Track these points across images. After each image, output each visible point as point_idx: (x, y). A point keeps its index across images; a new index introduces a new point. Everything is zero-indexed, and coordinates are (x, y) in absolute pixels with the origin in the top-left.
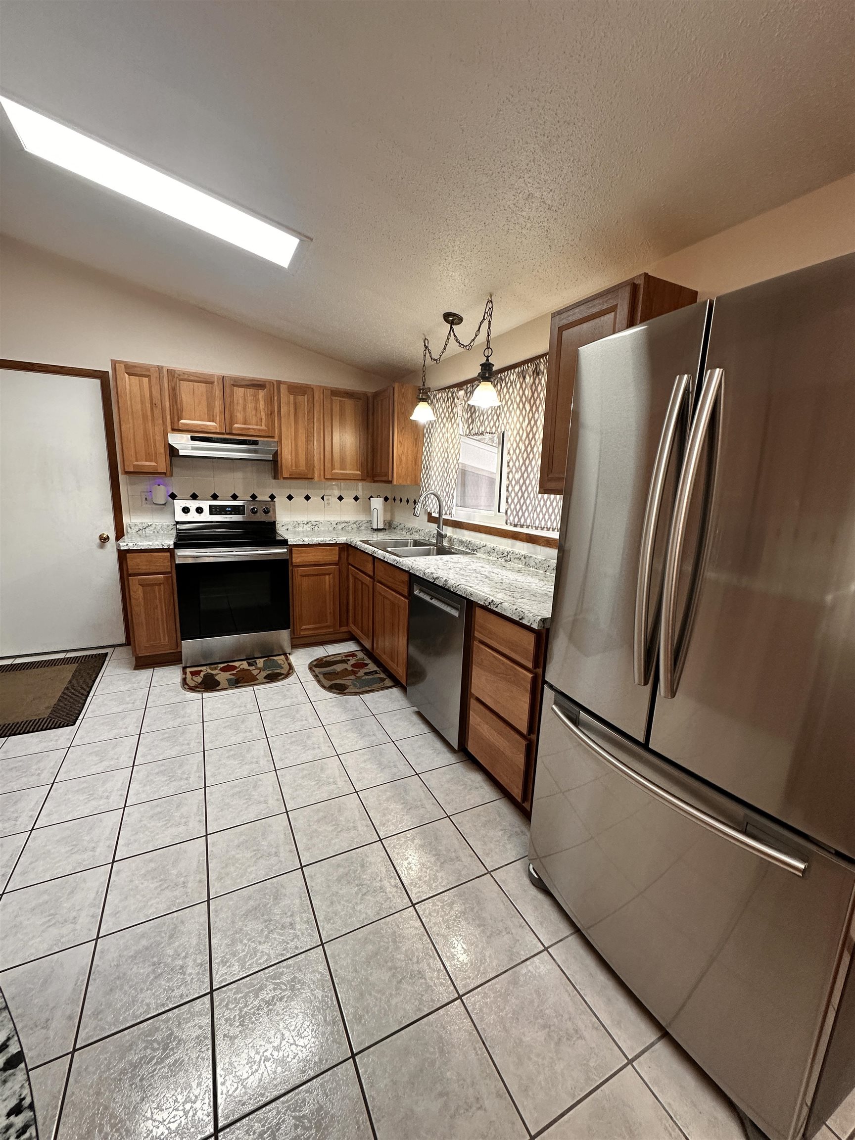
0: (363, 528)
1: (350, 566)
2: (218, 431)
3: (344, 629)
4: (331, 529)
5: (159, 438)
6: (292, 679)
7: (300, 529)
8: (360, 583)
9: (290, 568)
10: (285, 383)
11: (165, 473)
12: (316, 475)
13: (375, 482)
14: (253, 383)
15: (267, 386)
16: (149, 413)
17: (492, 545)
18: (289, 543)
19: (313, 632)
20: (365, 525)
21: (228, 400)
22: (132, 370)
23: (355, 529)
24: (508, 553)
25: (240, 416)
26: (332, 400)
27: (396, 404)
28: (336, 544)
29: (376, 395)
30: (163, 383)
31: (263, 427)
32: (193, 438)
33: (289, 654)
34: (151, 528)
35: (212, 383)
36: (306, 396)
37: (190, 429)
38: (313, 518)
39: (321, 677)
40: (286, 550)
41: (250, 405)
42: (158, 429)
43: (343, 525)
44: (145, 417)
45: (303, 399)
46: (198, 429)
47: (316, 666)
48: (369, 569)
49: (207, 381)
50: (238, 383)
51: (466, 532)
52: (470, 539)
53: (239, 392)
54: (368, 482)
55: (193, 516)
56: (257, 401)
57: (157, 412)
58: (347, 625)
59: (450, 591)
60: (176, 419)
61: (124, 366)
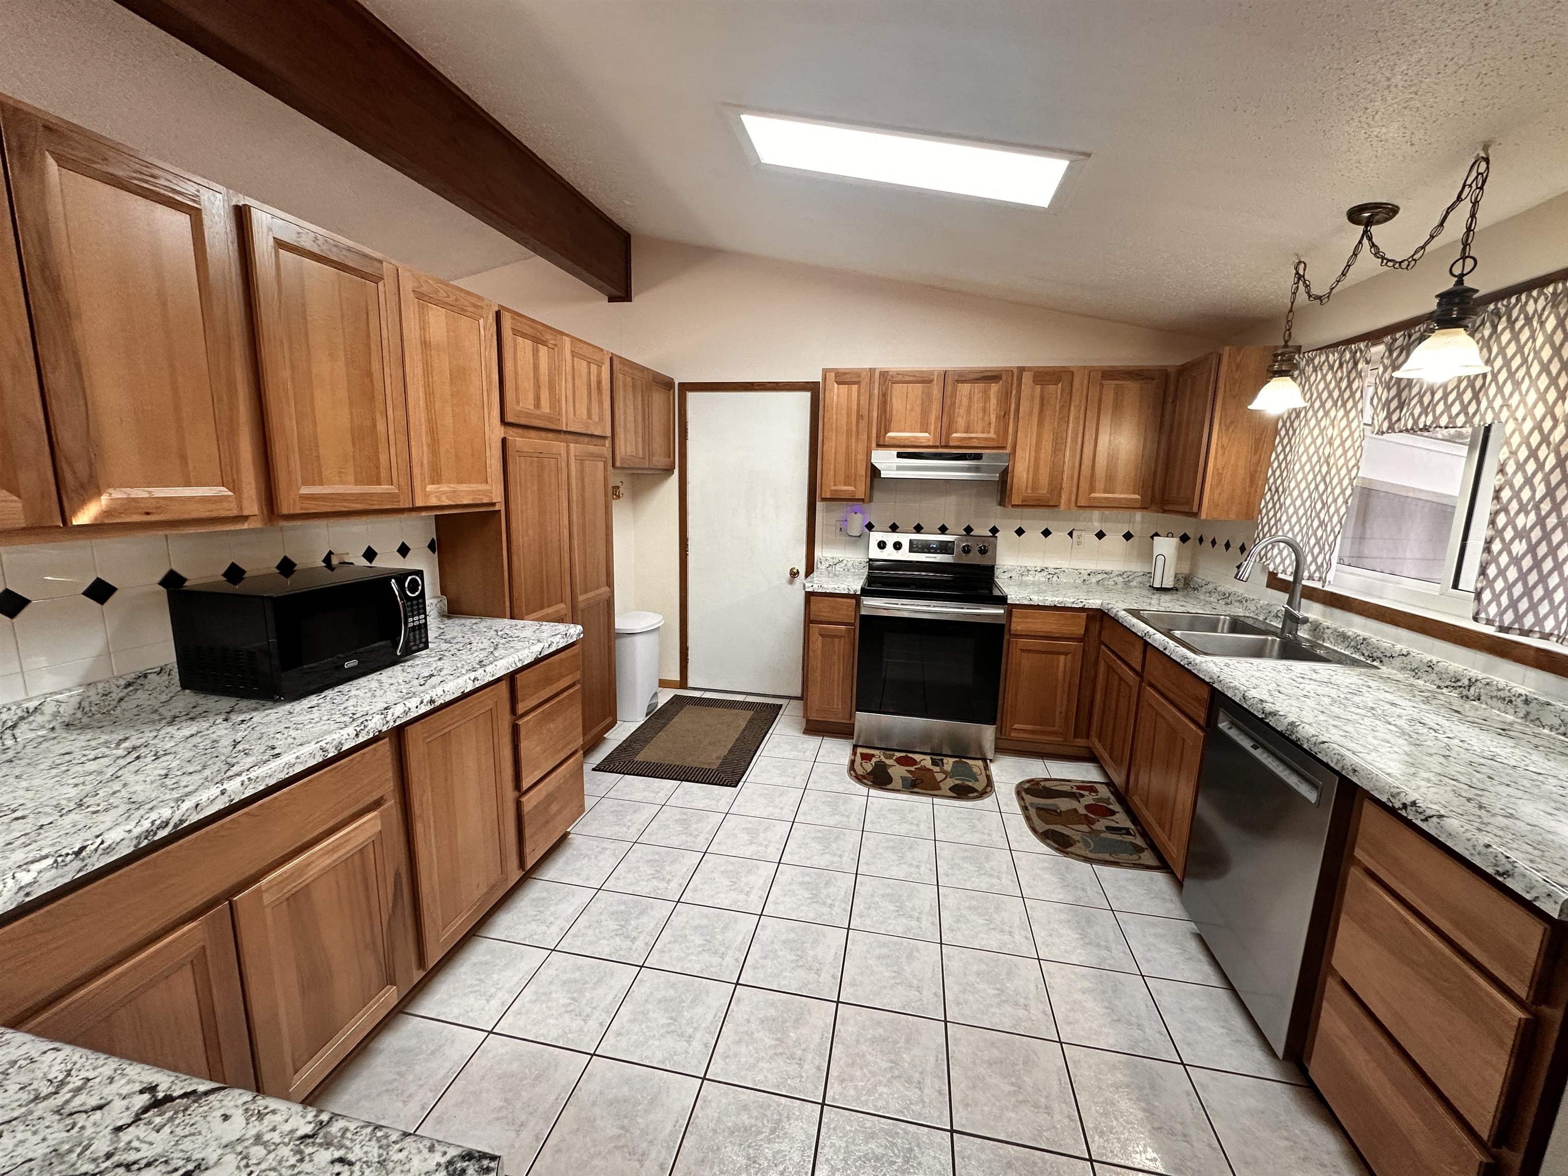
0: (1134, 583)
1: (1102, 646)
2: (931, 444)
3: (1081, 742)
4: (1079, 581)
5: (861, 457)
6: (987, 802)
7: (1030, 578)
8: (1116, 677)
9: (1006, 637)
10: (1030, 369)
11: (863, 500)
12: (1063, 501)
13: (1164, 511)
14: (986, 374)
15: (1004, 377)
16: (854, 428)
17: (1427, 657)
18: (1009, 602)
19: (1030, 736)
20: (1139, 579)
21: (948, 402)
22: (843, 378)
23: (1119, 586)
24: (1472, 683)
25: (961, 422)
26: (1102, 385)
27: (1221, 383)
28: (1083, 609)
29: (1182, 370)
30: (874, 389)
31: (992, 435)
32: (900, 455)
33: (991, 761)
34: (842, 565)
35: (931, 381)
36: (1060, 385)
37: (897, 443)
38: (1051, 564)
39: (1032, 812)
40: (1002, 611)
41: (977, 406)
42: (862, 447)
43: (1100, 577)
44: (849, 431)
45: (1055, 390)
46: (907, 443)
47: (1028, 791)
48: (1136, 659)
49: (924, 379)
50: (963, 377)
51: (1358, 620)
52: (1366, 634)
53: (964, 389)
54: (1151, 511)
55: (890, 554)
56: (986, 398)
57: (863, 424)
58: (1088, 737)
59: (1300, 747)
60: (883, 430)
61: (833, 374)
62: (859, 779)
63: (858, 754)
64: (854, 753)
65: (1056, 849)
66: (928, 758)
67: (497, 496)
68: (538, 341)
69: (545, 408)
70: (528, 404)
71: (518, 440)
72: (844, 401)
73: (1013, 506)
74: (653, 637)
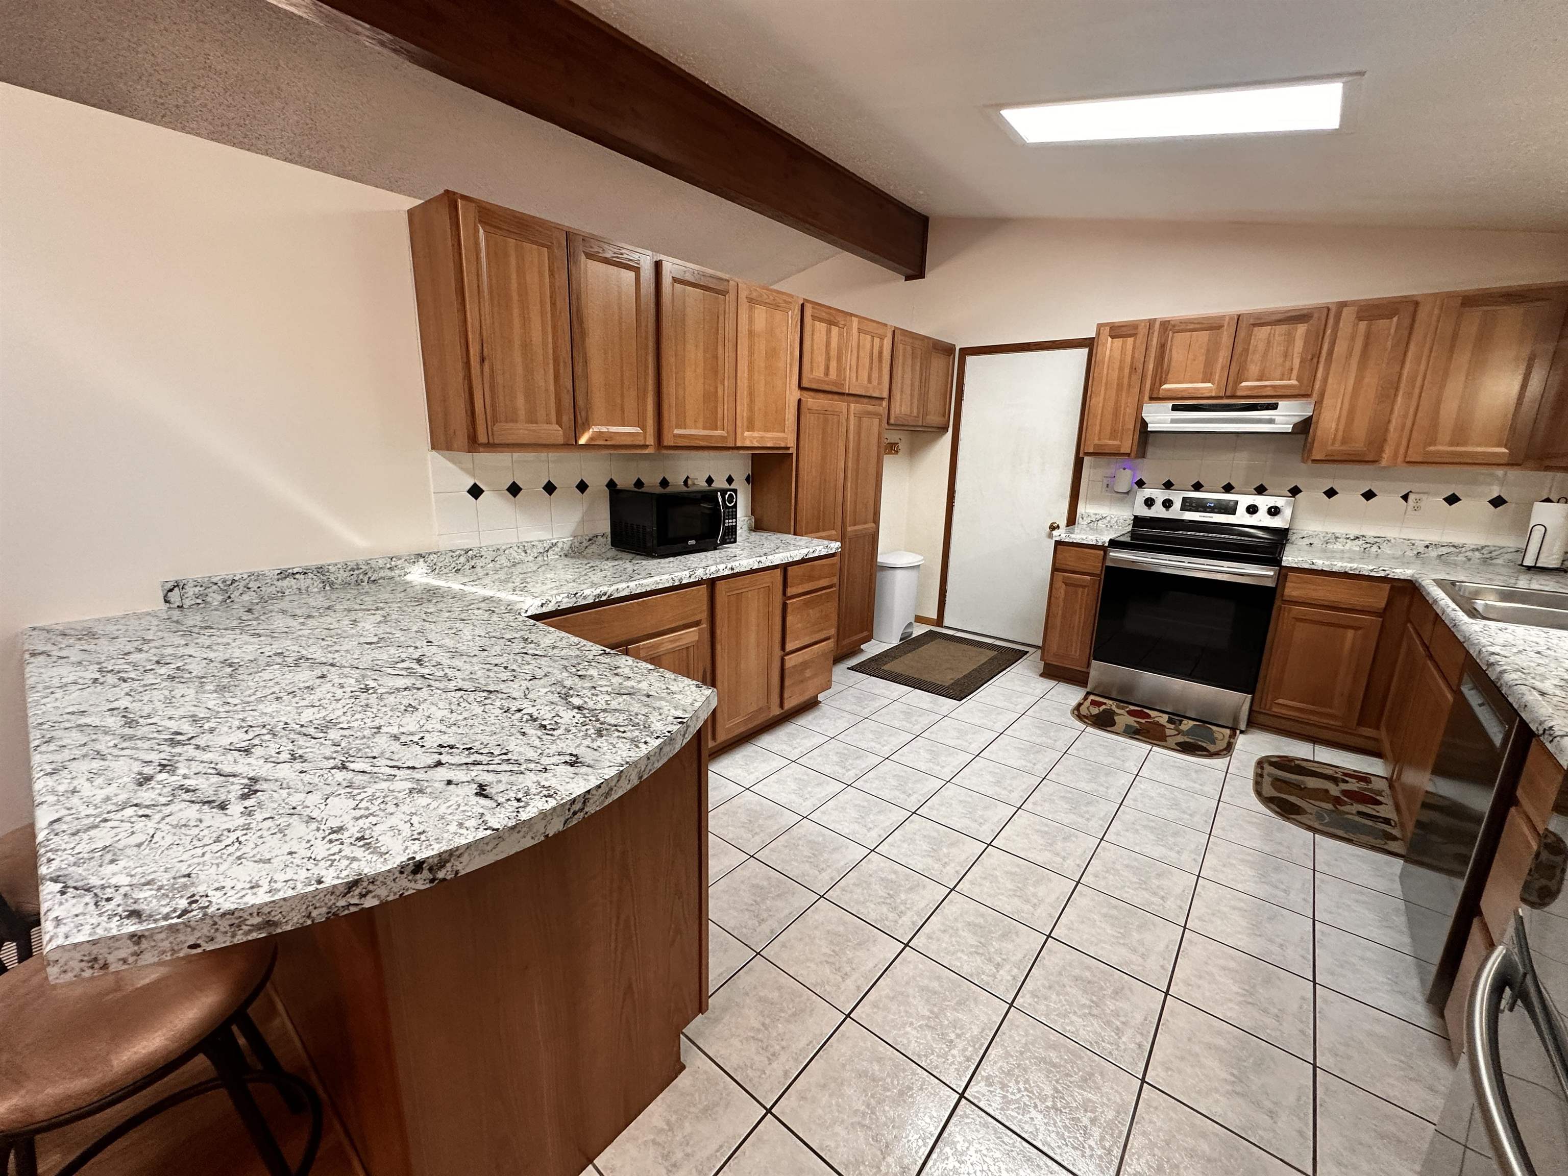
0: (1498, 560)
1: (1409, 625)
2: (1213, 395)
3: (1368, 732)
4: (1410, 554)
5: (1131, 411)
6: (1219, 763)
7: (1338, 546)
9: (1278, 603)
10: (1353, 303)
11: (1129, 455)
12: (1385, 456)
13: (1547, 468)
14: (1289, 314)
15: (1316, 315)
16: (1126, 381)
18: (1284, 564)
19: (1297, 714)
20: (1507, 556)
21: (1239, 349)
22: (1118, 331)
25: (1253, 369)
28: (1385, 579)
30: (1152, 340)
31: (1294, 382)
32: (1175, 408)
33: (1242, 732)
34: (1105, 521)
35: (1220, 327)
36: (1395, 319)
37: (1174, 395)
38: (1371, 532)
39: (1267, 780)
40: (1272, 573)
41: (1277, 350)
42: (1133, 400)
43: (1444, 550)
44: (1120, 386)
45: (1388, 325)
46: (1185, 395)
47: (1272, 764)
49: (1212, 326)
50: (1260, 321)
53: (1262, 333)
54: (1526, 468)
55: (1158, 511)
56: (1290, 341)
57: (1136, 379)
58: (1378, 728)
60: (1157, 384)
61: (1108, 329)
62: (1080, 717)
63: (1089, 700)
64: (1085, 699)
65: (1277, 813)
66: (1166, 717)
67: (791, 443)
68: (831, 323)
69: (833, 374)
70: (819, 373)
71: (811, 401)
72: (1117, 354)
73: (1314, 461)
74: (913, 574)
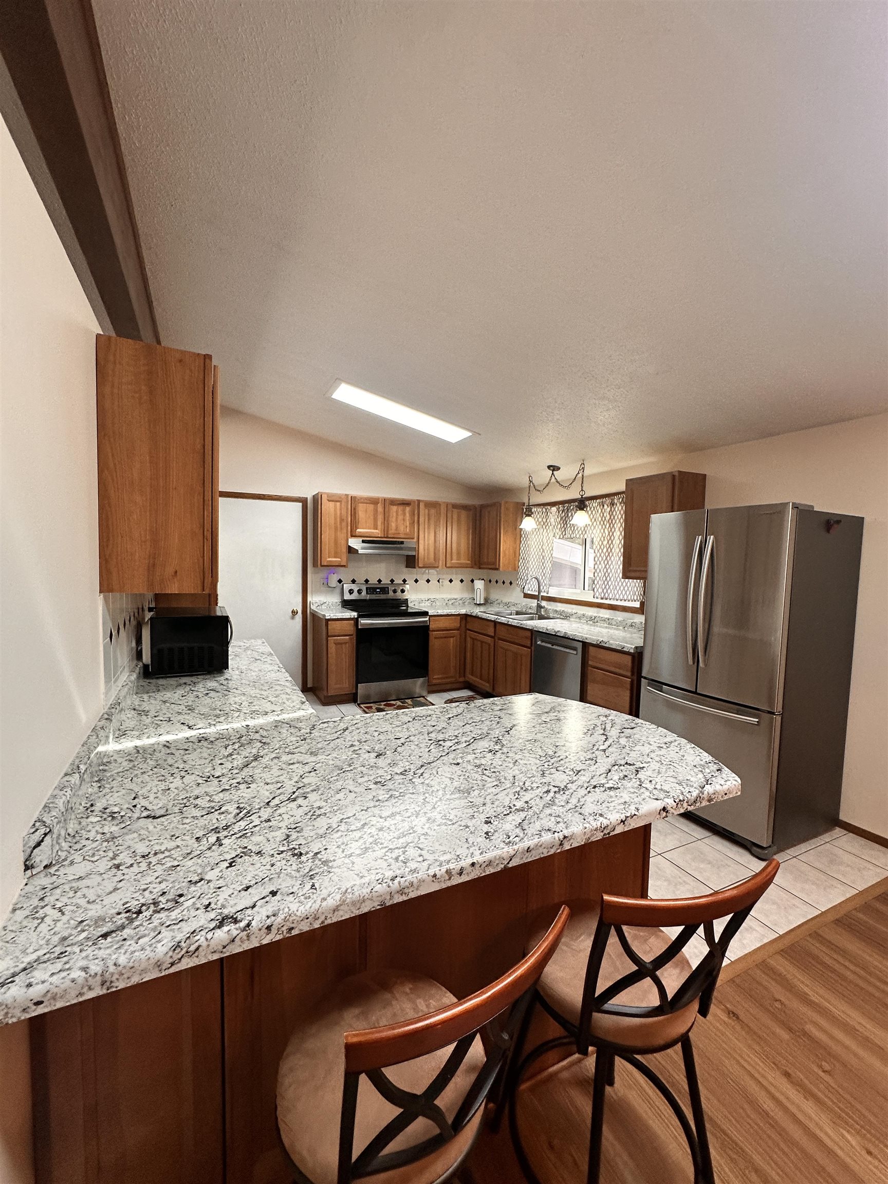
0: (466, 603)
1: (467, 630)
2: (377, 536)
3: (462, 679)
4: (444, 604)
5: (343, 542)
7: (423, 604)
8: (479, 643)
9: (429, 632)
10: (422, 501)
11: (345, 566)
12: (439, 565)
13: (480, 568)
14: (403, 502)
15: (412, 504)
16: (339, 526)
17: (582, 613)
18: (429, 614)
19: (441, 681)
20: (470, 600)
21: (387, 515)
22: (331, 498)
23: (461, 604)
24: (595, 617)
25: (393, 525)
26: (452, 511)
27: (502, 515)
28: (459, 615)
29: (482, 507)
30: (348, 505)
31: (408, 532)
32: (363, 542)
33: (427, 695)
34: (326, 604)
35: (377, 503)
36: (436, 509)
37: (362, 535)
38: (432, 597)
40: (427, 619)
41: (400, 517)
42: (343, 535)
43: (453, 601)
44: (336, 526)
45: (433, 511)
46: (367, 535)
48: (491, 631)
49: (374, 501)
50: (393, 502)
51: (559, 604)
52: (563, 609)
53: (394, 508)
54: (474, 568)
55: (357, 596)
56: (404, 514)
57: (344, 524)
58: (465, 676)
60: (354, 528)
61: (326, 495)
63: (363, 707)
64: (361, 707)
72: (332, 510)
73: (420, 567)
